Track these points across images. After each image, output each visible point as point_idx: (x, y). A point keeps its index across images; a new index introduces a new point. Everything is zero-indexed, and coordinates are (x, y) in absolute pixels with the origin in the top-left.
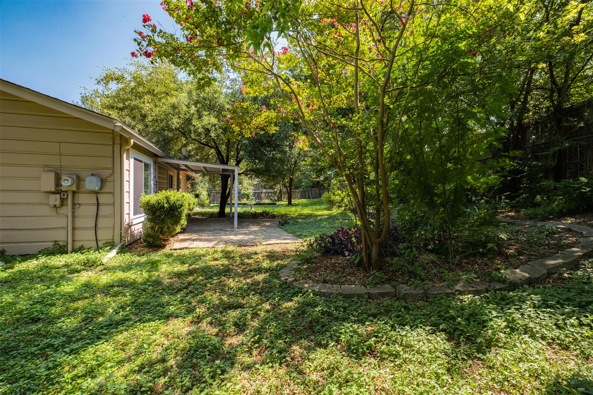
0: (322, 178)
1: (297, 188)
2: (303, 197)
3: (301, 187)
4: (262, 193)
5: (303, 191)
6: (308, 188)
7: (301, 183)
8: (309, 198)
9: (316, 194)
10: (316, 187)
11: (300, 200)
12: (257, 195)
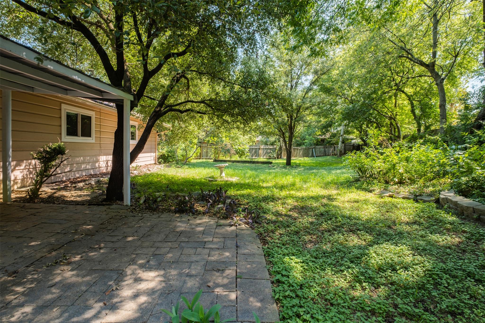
0: (328, 136)
1: (299, 145)
2: (306, 154)
3: (304, 144)
4: (259, 149)
5: (305, 149)
6: (311, 145)
7: (304, 140)
8: (313, 156)
9: (320, 152)
10: (320, 145)
11: (302, 159)
12: (254, 151)
